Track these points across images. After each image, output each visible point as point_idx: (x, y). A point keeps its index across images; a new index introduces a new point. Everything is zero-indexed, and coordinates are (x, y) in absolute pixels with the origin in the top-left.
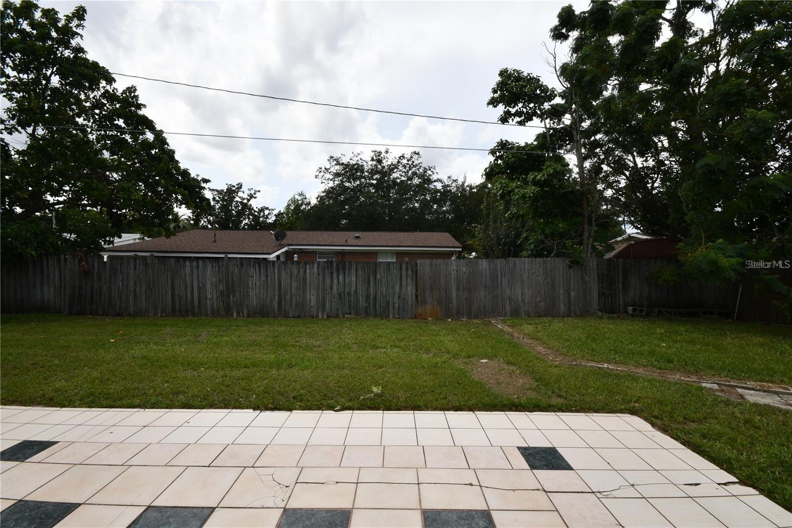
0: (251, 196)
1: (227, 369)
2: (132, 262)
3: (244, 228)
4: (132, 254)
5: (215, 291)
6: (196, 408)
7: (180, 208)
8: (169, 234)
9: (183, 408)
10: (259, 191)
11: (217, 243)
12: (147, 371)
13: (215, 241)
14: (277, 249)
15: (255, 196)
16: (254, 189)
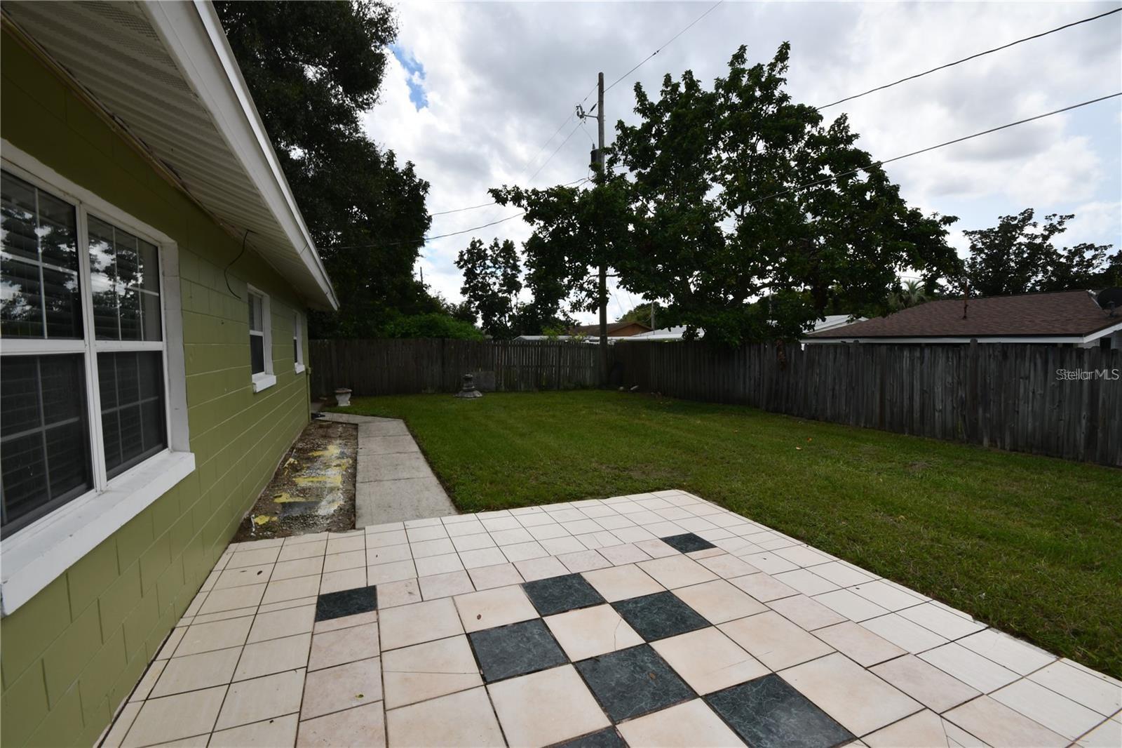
0: (1052, 230)
1: (944, 529)
2: (832, 351)
3: (1033, 290)
4: (838, 341)
5: (950, 399)
6: (875, 573)
7: (905, 270)
8: (886, 311)
9: (857, 564)
10: (1072, 216)
11: (970, 319)
12: (826, 496)
13: (965, 317)
14: (1102, 325)
15: (1060, 228)
16: (1059, 214)
